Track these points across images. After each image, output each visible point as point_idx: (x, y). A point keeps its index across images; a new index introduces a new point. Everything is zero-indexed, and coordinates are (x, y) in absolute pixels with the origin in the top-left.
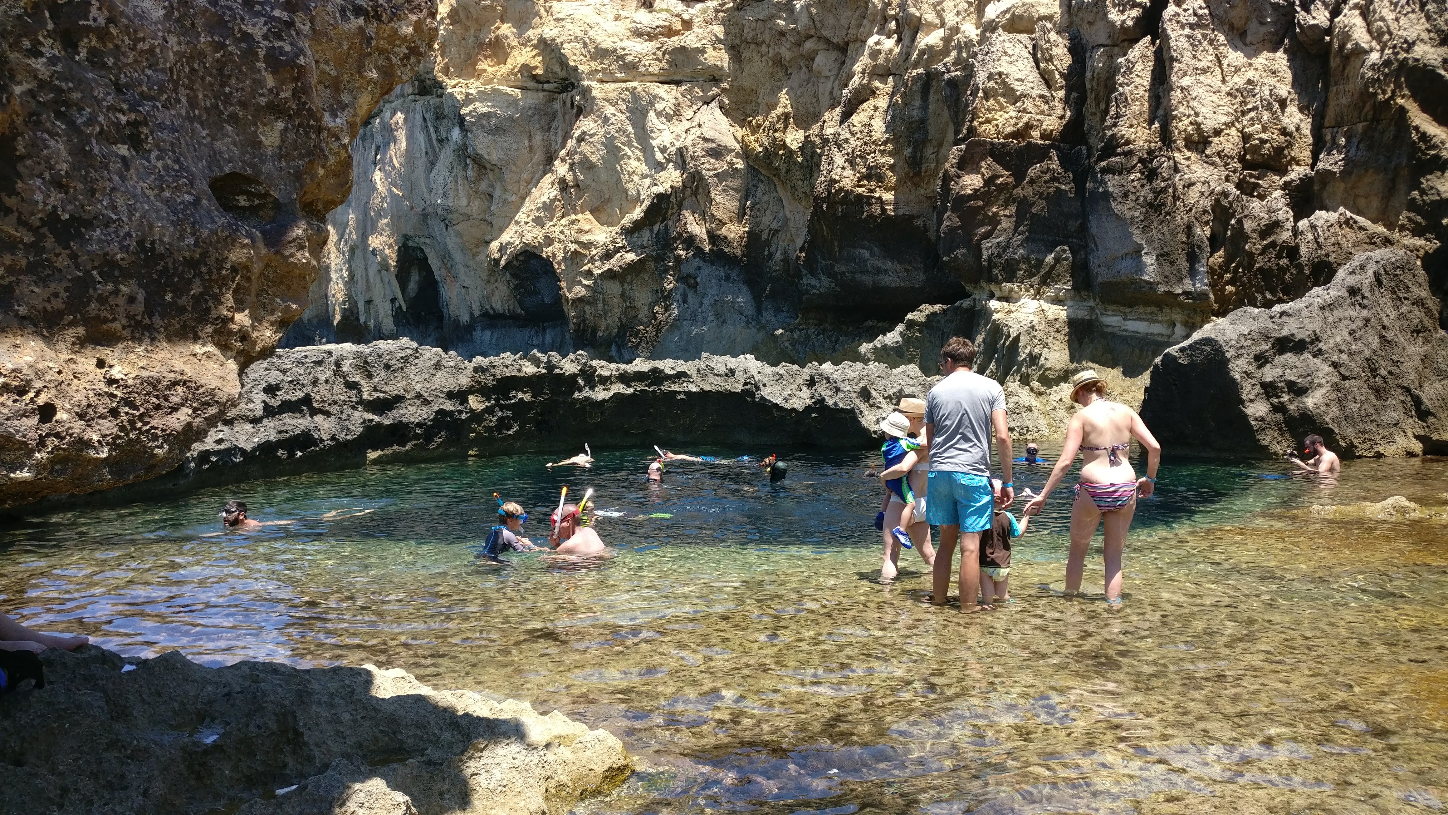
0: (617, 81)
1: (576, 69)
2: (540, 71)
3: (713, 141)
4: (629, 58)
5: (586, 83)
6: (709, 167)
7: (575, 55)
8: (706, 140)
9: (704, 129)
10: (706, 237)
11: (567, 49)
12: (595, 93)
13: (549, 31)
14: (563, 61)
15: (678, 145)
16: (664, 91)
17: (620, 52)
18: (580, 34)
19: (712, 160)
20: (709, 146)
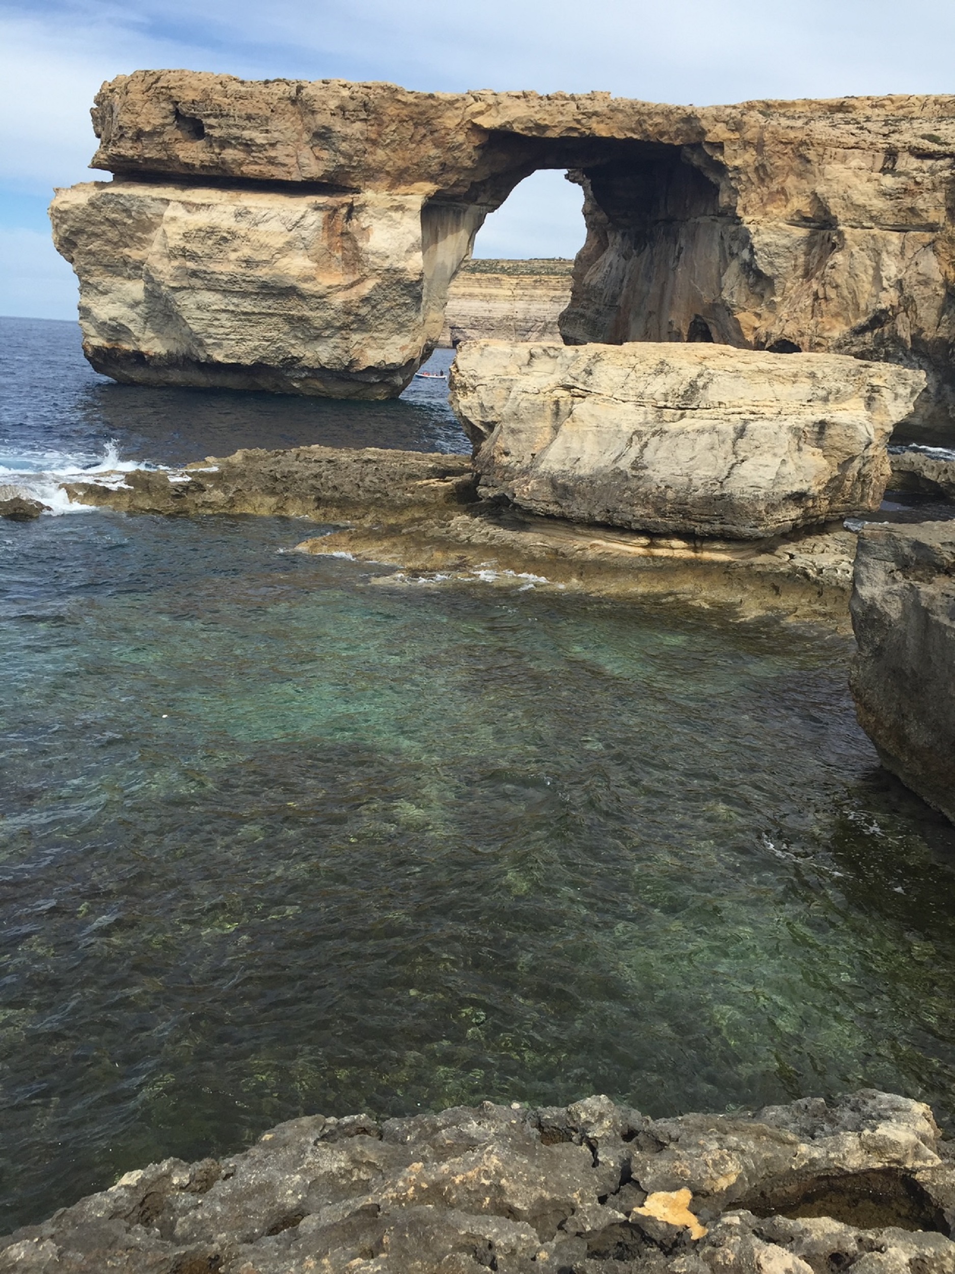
0: (863, 227)
1: (836, 218)
2: (810, 216)
3: (924, 275)
4: (874, 213)
5: (841, 228)
6: (918, 292)
7: (836, 208)
8: (919, 274)
9: (920, 266)
10: (909, 339)
11: (831, 202)
12: (846, 236)
13: (821, 189)
14: (827, 211)
15: (900, 277)
16: (895, 238)
17: (868, 208)
18: (841, 192)
19: (922, 287)
20: (921, 278)
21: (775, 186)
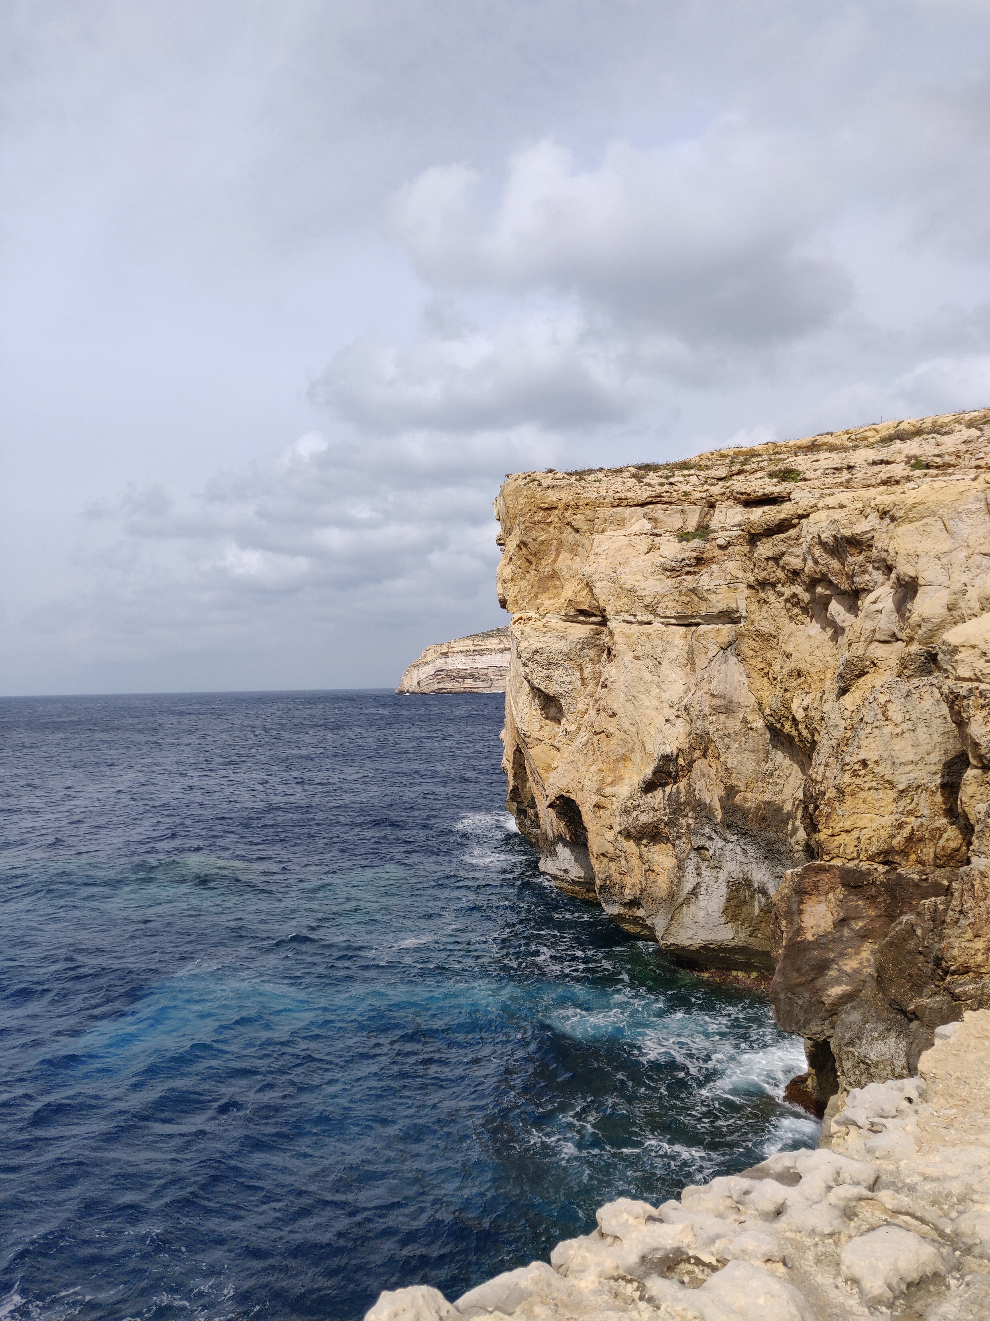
0: (639, 623)
1: (604, 609)
2: (584, 607)
3: (722, 696)
4: (648, 600)
5: (610, 625)
6: (716, 726)
7: (603, 595)
8: (713, 695)
9: (718, 682)
11: (599, 588)
12: (618, 636)
13: (590, 569)
14: (597, 601)
15: (687, 700)
16: (678, 637)
17: (642, 593)
18: (611, 572)
19: (722, 717)
20: (717, 702)
21: (545, 569)
